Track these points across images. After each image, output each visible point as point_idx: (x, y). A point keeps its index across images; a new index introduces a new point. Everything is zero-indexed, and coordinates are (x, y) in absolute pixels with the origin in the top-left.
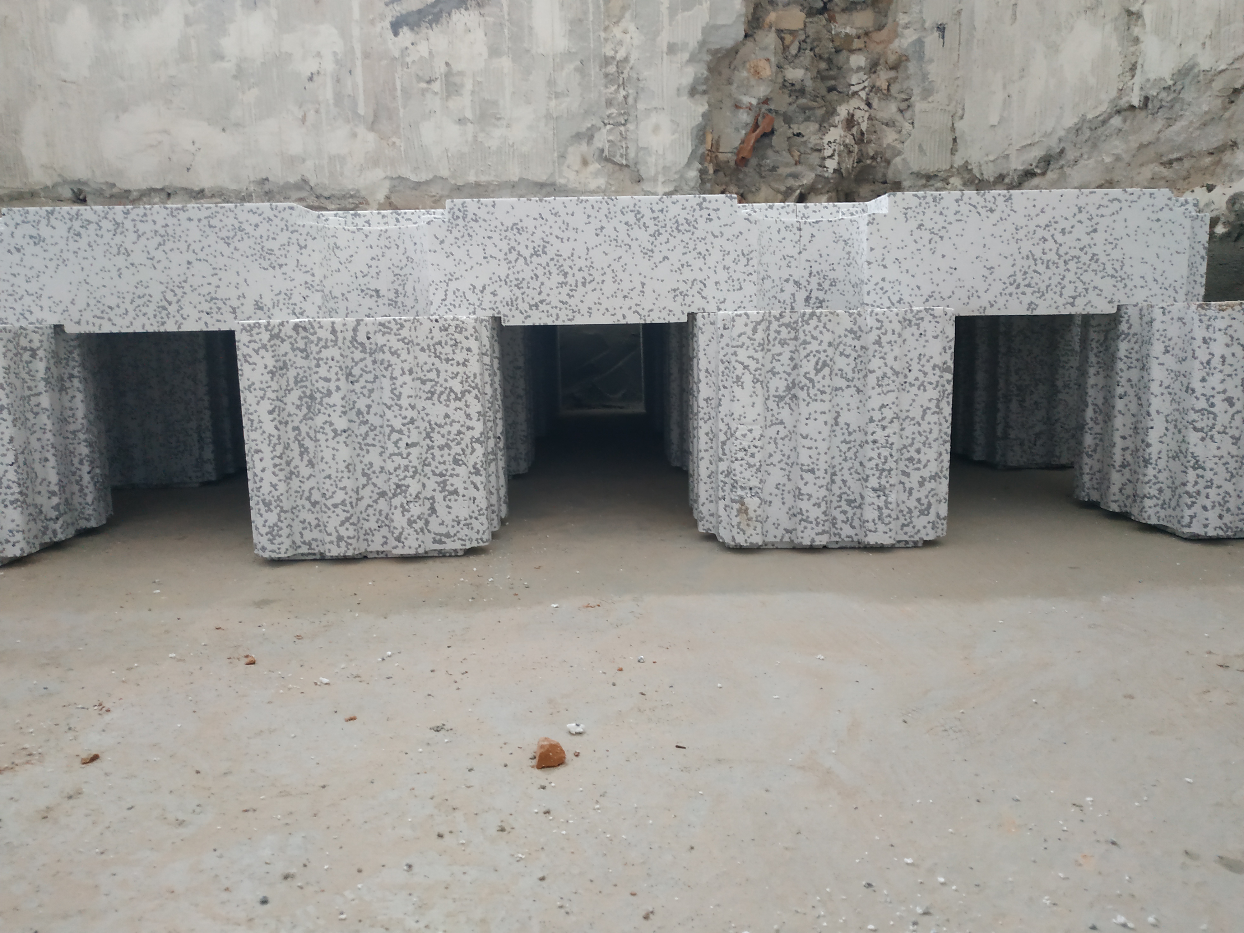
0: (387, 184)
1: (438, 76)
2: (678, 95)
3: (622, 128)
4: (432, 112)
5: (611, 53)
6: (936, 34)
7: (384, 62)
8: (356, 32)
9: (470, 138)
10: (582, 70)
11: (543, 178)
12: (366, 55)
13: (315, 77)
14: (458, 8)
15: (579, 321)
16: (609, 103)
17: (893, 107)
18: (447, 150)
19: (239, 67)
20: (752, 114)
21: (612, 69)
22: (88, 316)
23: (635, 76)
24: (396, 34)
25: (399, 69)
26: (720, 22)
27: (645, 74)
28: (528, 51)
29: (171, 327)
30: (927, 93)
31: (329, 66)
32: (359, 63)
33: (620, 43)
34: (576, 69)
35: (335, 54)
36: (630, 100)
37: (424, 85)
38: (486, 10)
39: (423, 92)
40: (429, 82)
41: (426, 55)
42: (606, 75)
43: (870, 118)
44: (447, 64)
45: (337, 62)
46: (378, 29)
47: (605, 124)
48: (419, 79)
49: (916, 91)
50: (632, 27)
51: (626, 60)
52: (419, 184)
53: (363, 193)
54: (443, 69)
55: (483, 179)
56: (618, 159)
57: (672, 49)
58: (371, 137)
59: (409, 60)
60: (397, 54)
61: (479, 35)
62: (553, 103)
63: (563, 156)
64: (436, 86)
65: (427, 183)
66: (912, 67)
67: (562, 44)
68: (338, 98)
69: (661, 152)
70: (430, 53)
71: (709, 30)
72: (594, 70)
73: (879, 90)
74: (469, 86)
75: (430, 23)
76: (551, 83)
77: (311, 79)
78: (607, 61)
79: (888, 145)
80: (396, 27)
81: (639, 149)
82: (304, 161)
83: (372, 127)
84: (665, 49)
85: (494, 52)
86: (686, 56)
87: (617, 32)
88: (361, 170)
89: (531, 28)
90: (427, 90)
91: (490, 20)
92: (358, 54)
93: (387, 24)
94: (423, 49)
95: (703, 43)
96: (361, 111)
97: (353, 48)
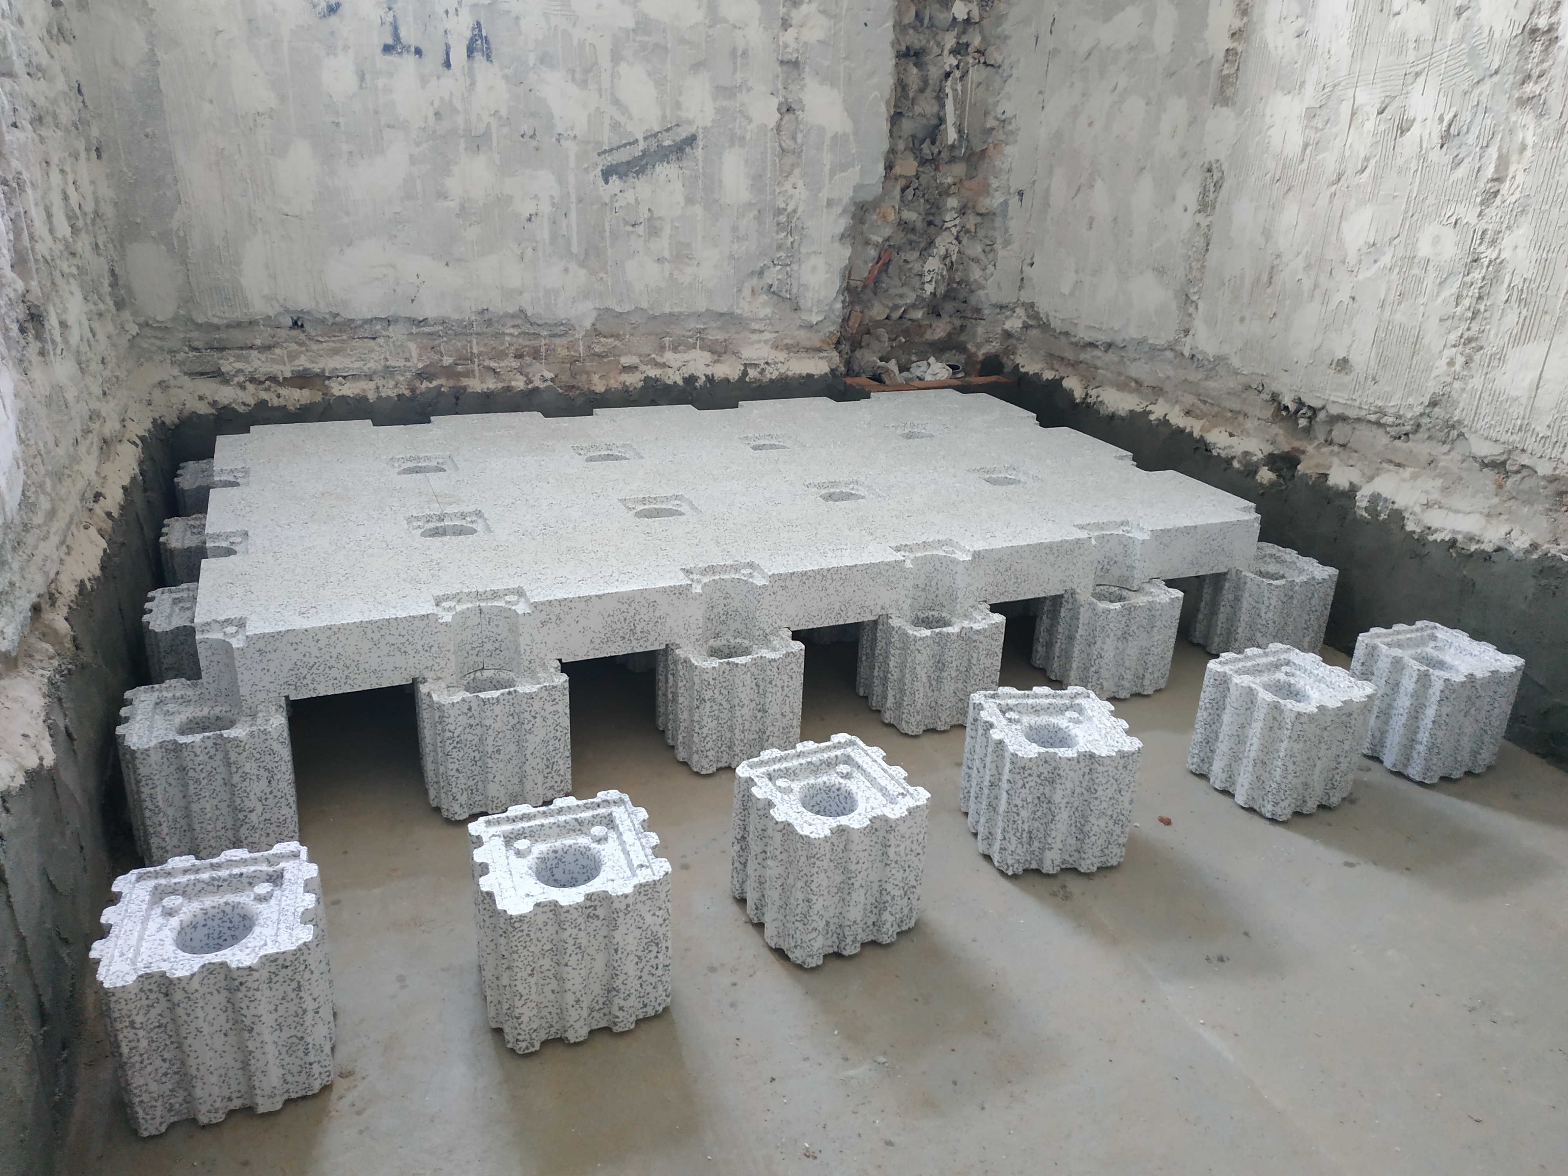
0: (594, 314)
1: (642, 220)
2: (832, 242)
3: (788, 268)
4: (635, 253)
5: (783, 206)
6: (1017, 198)
7: (596, 207)
8: (572, 179)
9: (667, 274)
10: (759, 218)
11: (725, 309)
12: (580, 200)
13: (533, 218)
14: (661, 161)
15: (1020, 598)
16: (780, 247)
17: (979, 248)
18: (647, 286)
19: (462, 207)
20: (878, 250)
21: (783, 219)
22: (803, 621)
23: (800, 225)
24: (607, 182)
25: (608, 213)
26: (866, 182)
27: (809, 224)
28: (717, 201)
29: (841, 622)
30: (1007, 243)
31: (546, 208)
32: (573, 206)
33: (791, 197)
34: (755, 218)
35: (552, 197)
36: (796, 245)
37: (630, 228)
38: (684, 164)
39: (629, 234)
40: (633, 226)
41: (633, 202)
42: (778, 224)
43: (959, 252)
44: (649, 210)
45: (553, 205)
46: (591, 176)
47: (775, 265)
48: (626, 223)
49: (999, 241)
50: (800, 184)
51: (795, 211)
52: (621, 314)
53: (573, 322)
54: (647, 215)
55: (676, 310)
56: (783, 294)
57: (830, 203)
58: (582, 272)
59: (617, 205)
60: (607, 200)
61: (677, 186)
62: (736, 246)
63: (740, 291)
64: (640, 230)
65: (628, 313)
66: (998, 222)
67: (745, 196)
68: (554, 236)
69: (817, 288)
70: (636, 200)
71: (858, 188)
72: (769, 220)
73: (968, 231)
74: (667, 230)
75: (637, 173)
76: (735, 229)
77: (530, 220)
78: (780, 211)
79: (975, 280)
80: (606, 175)
81: (800, 285)
82: (521, 293)
83: (582, 265)
84: (825, 204)
85: (690, 201)
86: (840, 210)
87: (788, 186)
88: (573, 302)
89: (720, 181)
90: (632, 232)
91: (687, 172)
92: (573, 198)
93: (598, 172)
94: (629, 196)
95: (852, 199)
96: (575, 249)
97: (568, 194)
